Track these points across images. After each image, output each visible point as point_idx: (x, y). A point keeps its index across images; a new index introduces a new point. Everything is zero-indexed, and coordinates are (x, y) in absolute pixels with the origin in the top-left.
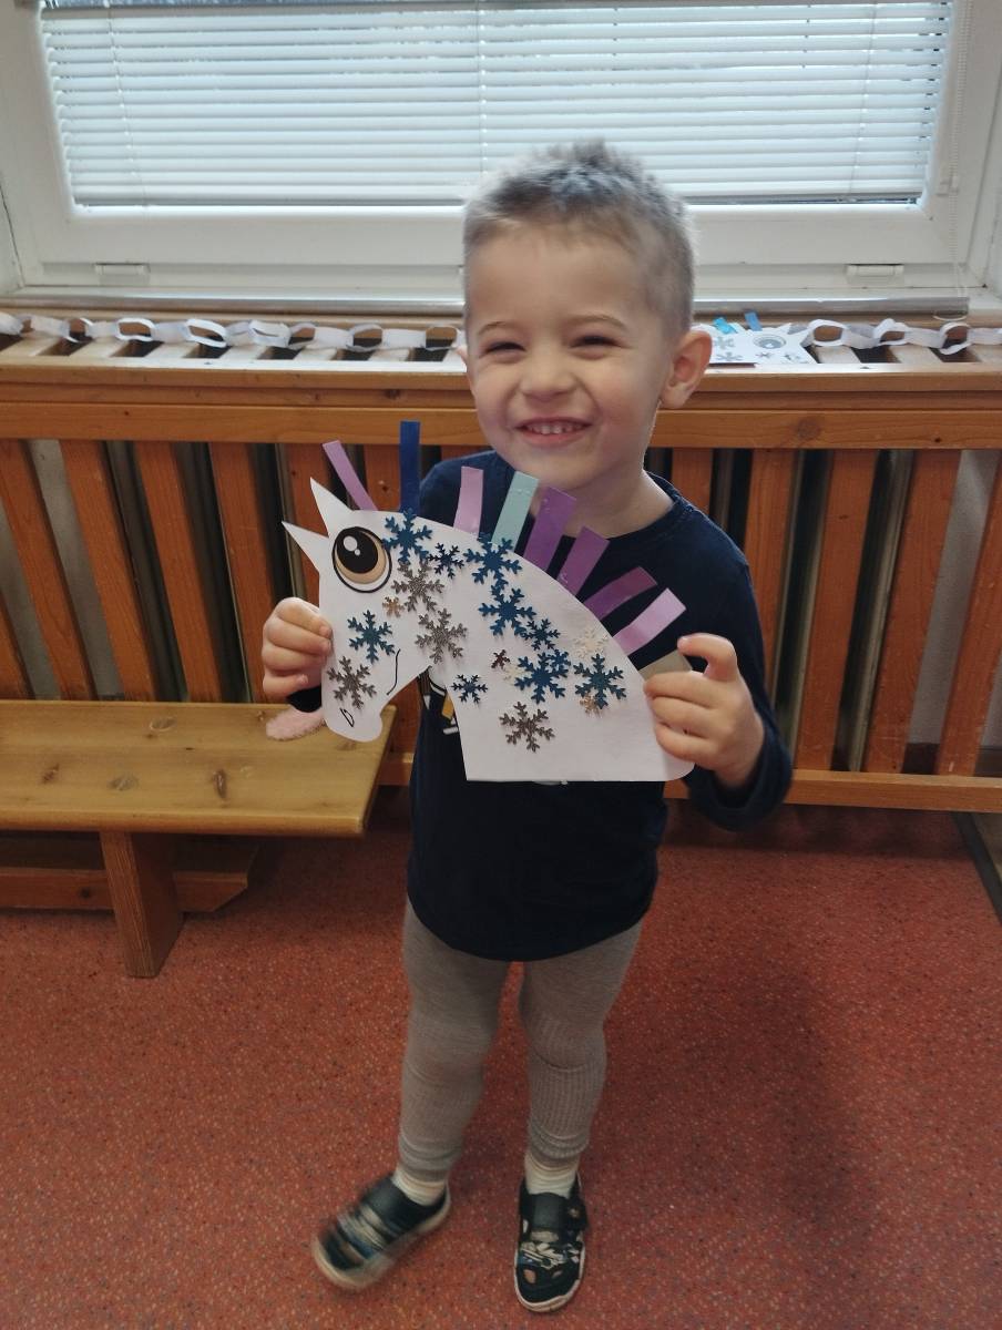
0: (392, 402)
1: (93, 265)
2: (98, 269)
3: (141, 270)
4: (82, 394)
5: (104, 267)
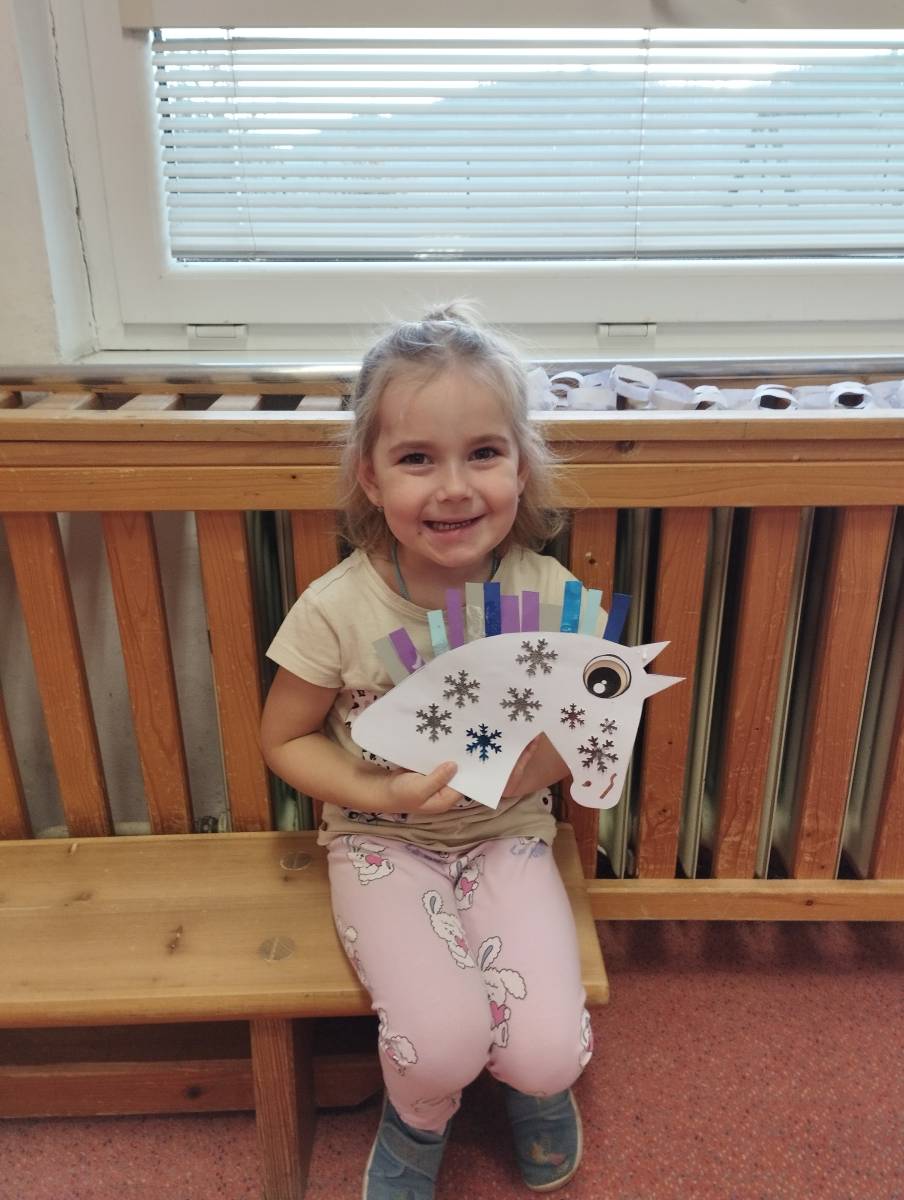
0: (624, 456)
1: (184, 326)
2: (192, 330)
3: (240, 330)
5: (198, 328)
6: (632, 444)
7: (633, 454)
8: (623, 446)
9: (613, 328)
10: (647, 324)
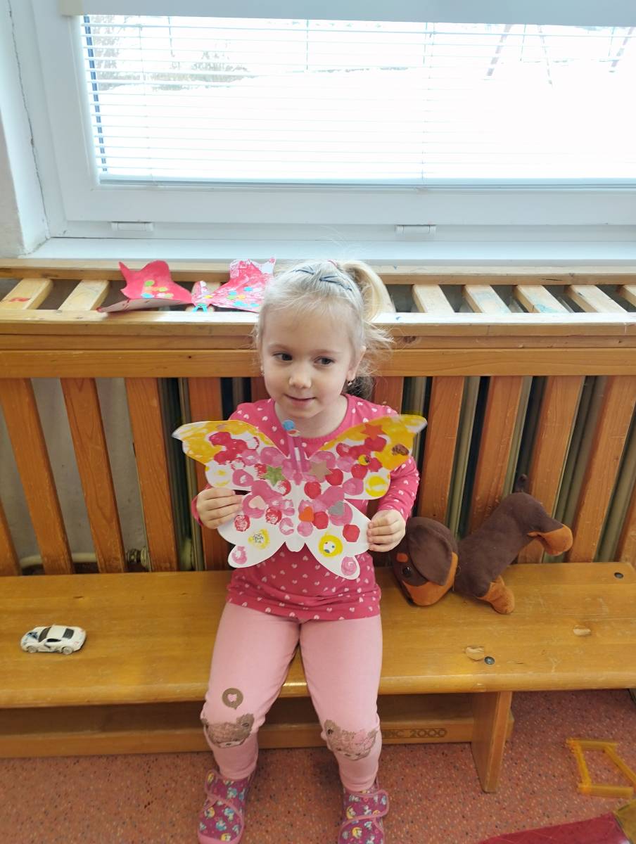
0: (408, 345)
1: (109, 223)
2: (115, 226)
3: (149, 226)
4: (155, 343)
5: (120, 225)
6: (413, 338)
7: (413, 344)
9: (406, 228)
10: (429, 226)
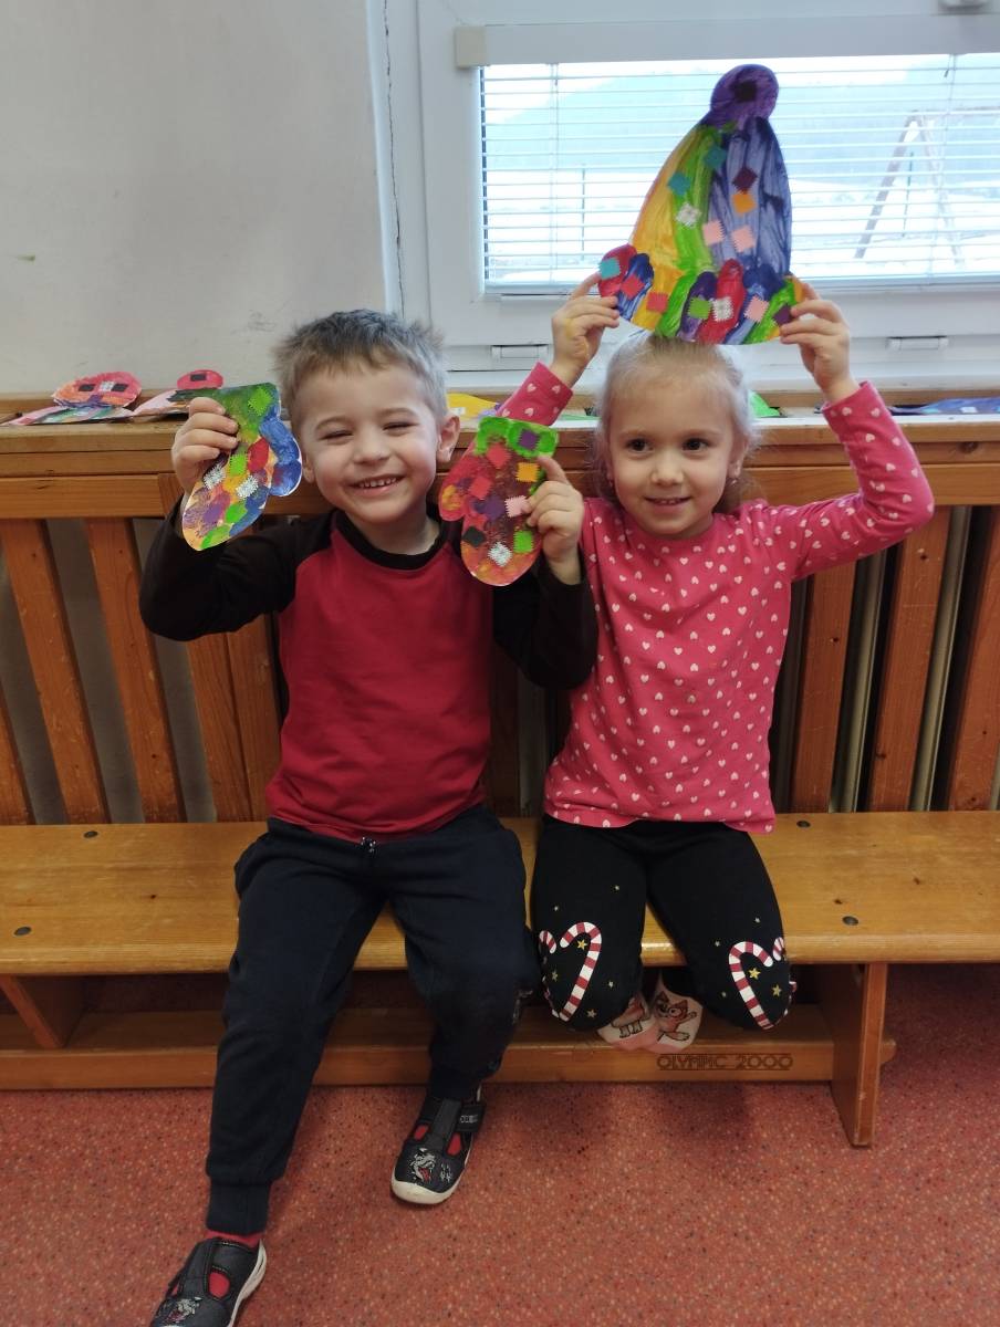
1: (488, 348)
2: (496, 351)
3: (543, 350)
5: (504, 349)
6: (975, 445)
7: (978, 454)
8: (967, 446)
9: (904, 342)
10: (938, 337)
